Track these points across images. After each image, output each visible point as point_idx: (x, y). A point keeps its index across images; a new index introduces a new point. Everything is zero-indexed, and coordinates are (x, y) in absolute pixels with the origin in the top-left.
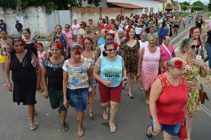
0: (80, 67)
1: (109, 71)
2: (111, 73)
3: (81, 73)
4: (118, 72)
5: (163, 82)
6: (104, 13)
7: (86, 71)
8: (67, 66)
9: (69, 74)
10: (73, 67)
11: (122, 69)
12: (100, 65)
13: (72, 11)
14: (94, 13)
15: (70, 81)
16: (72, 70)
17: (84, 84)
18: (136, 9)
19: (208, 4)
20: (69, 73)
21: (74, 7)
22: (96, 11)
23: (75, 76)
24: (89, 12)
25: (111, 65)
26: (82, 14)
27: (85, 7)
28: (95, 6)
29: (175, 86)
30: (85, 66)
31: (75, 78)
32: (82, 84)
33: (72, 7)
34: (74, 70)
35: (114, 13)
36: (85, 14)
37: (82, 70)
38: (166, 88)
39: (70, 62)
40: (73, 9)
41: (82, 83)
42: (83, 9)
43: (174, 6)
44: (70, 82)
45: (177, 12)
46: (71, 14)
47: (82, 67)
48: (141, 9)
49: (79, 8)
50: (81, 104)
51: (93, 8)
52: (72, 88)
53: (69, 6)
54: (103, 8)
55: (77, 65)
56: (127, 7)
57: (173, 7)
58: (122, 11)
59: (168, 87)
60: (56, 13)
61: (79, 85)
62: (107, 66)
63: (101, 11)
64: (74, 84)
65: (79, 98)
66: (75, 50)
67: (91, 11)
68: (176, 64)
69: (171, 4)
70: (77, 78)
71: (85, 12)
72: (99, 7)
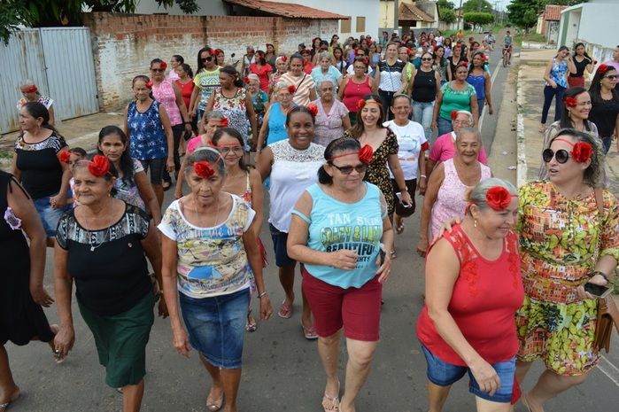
0: (217, 227)
1: (340, 234)
2: (348, 240)
3: (221, 245)
4: (370, 237)
5: (461, 250)
6: (215, 36)
7: (238, 238)
8: (174, 223)
9: (182, 250)
10: (193, 226)
11: (381, 228)
12: (309, 215)
13: (95, 29)
14: (181, 37)
15: (186, 270)
16: (191, 235)
17: (233, 279)
18: (319, 19)
19: (508, 7)
20: (179, 246)
21: (104, 14)
22: (187, 31)
23: (201, 257)
24: (164, 33)
25: (345, 216)
26: (136, 41)
27: (145, 15)
28: (181, 11)
29: (492, 260)
30: (236, 224)
31: (200, 262)
32: (224, 282)
33: (96, 14)
34: (198, 238)
35: (250, 37)
36: (147, 41)
37: (224, 237)
38: (468, 266)
39: (183, 210)
40: (98, 21)
41: (225, 279)
42: (140, 23)
43: (418, 11)
44: (187, 274)
45: (431, 29)
46: (93, 41)
47: (224, 228)
48: (333, 22)
49: (124, 19)
50: (225, 342)
51: (177, 18)
52: (195, 293)
53: (86, 9)
54: (211, 17)
55: (204, 219)
56: (291, 14)
57: (419, 15)
58: (274, 29)
59: (474, 263)
60: (30, 39)
61: (215, 287)
62: (334, 218)
63: (205, 30)
64: (197, 281)
65: (217, 324)
66: (195, 163)
67: (169, 30)
68: (489, 199)
69: (410, 6)
70: (205, 261)
71: (146, 34)
72: (195, 13)
